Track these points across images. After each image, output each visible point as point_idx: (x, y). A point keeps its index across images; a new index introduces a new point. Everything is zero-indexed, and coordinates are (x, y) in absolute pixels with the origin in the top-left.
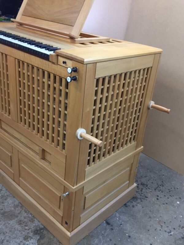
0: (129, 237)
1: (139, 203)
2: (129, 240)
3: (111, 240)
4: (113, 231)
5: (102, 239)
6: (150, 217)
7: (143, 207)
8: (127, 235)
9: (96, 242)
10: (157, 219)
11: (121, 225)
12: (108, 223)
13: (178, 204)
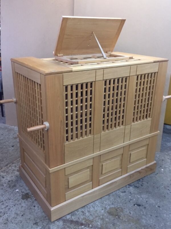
0: (159, 207)
1: (143, 181)
2: (161, 209)
3: (151, 215)
4: (146, 209)
5: (146, 218)
6: (157, 188)
7: (148, 183)
8: (156, 206)
9: (144, 222)
10: (162, 187)
11: (147, 202)
12: (139, 205)
13: (163, 171)
